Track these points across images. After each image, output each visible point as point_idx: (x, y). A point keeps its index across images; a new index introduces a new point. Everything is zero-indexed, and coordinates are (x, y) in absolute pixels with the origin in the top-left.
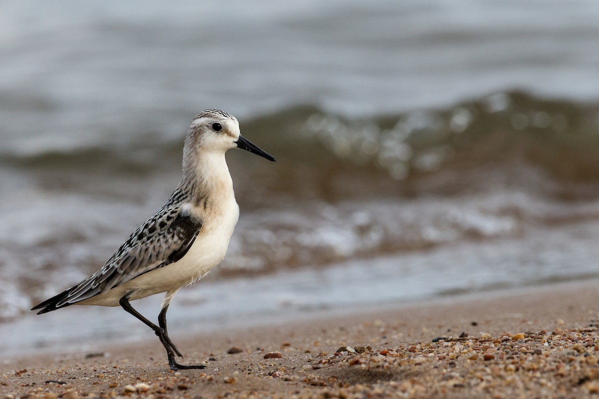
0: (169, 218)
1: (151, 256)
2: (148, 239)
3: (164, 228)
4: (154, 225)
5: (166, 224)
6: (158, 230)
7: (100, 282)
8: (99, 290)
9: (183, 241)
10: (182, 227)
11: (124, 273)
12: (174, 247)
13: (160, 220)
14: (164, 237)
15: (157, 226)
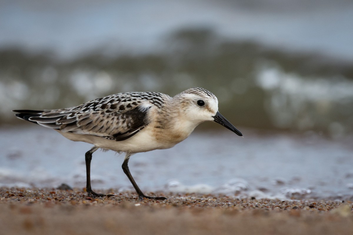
0: (129, 106)
1: (102, 127)
2: (108, 111)
3: (121, 111)
4: (117, 104)
5: (124, 109)
6: (117, 110)
7: (63, 123)
8: (60, 128)
9: (129, 129)
10: (133, 118)
11: (80, 127)
12: (121, 130)
13: (123, 103)
14: (118, 119)
15: (118, 106)
